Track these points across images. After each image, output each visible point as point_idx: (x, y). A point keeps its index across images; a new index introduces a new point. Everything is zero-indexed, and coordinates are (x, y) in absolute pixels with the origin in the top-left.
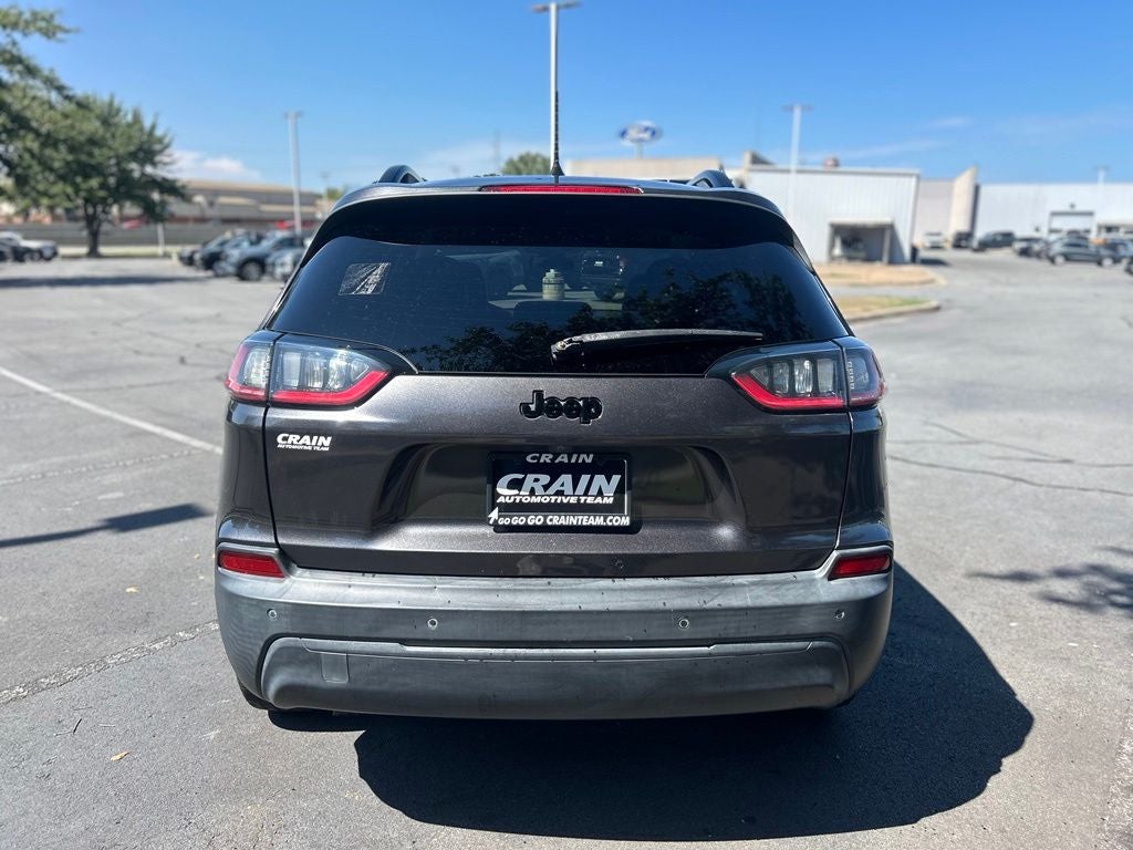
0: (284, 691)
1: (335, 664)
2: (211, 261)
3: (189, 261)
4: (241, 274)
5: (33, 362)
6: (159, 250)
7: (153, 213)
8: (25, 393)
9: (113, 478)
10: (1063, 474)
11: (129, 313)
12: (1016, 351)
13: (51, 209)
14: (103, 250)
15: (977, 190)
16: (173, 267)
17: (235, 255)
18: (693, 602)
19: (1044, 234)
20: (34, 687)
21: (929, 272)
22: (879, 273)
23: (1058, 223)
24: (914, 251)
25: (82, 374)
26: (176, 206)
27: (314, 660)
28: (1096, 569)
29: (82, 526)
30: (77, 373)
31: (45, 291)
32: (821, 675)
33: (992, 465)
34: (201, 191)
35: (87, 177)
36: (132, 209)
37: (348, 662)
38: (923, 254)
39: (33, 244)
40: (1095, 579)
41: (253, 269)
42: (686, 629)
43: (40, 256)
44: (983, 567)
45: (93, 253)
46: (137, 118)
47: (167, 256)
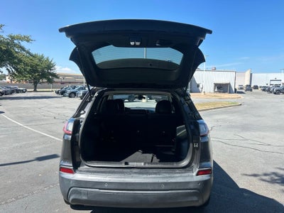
0: (73, 200)
1: (84, 194)
2: (63, 93)
3: (57, 93)
4: (70, 96)
5: (20, 118)
6: (51, 90)
7: (50, 81)
8: (18, 126)
9: (37, 148)
10: (268, 148)
11: (43, 106)
12: (259, 116)
13: (26, 80)
14: (38, 90)
15: (251, 74)
16: (54, 94)
17: (69, 91)
18: (165, 181)
19: (269, 85)
20: (17, 198)
21: (240, 95)
22: (226, 95)
23: (272, 83)
24: (235, 90)
25: (31, 121)
26: (55, 80)
27: (80, 193)
28: (274, 173)
29: (29, 160)
30: (30, 121)
31: (23, 100)
32: (195, 198)
33: (250, 146)
34: (61, 75)
35: (35, 73)
36: (45, 80)
37: (87, 193)
38: (238, 90)
39: (21, 89)
40: (273, 176)
41: (73, 95)
42: (163, 187)
43: (23, 92)
44: (245, 172)
45: (35, 91)
46: (48, 59)
47: (52, 91)
